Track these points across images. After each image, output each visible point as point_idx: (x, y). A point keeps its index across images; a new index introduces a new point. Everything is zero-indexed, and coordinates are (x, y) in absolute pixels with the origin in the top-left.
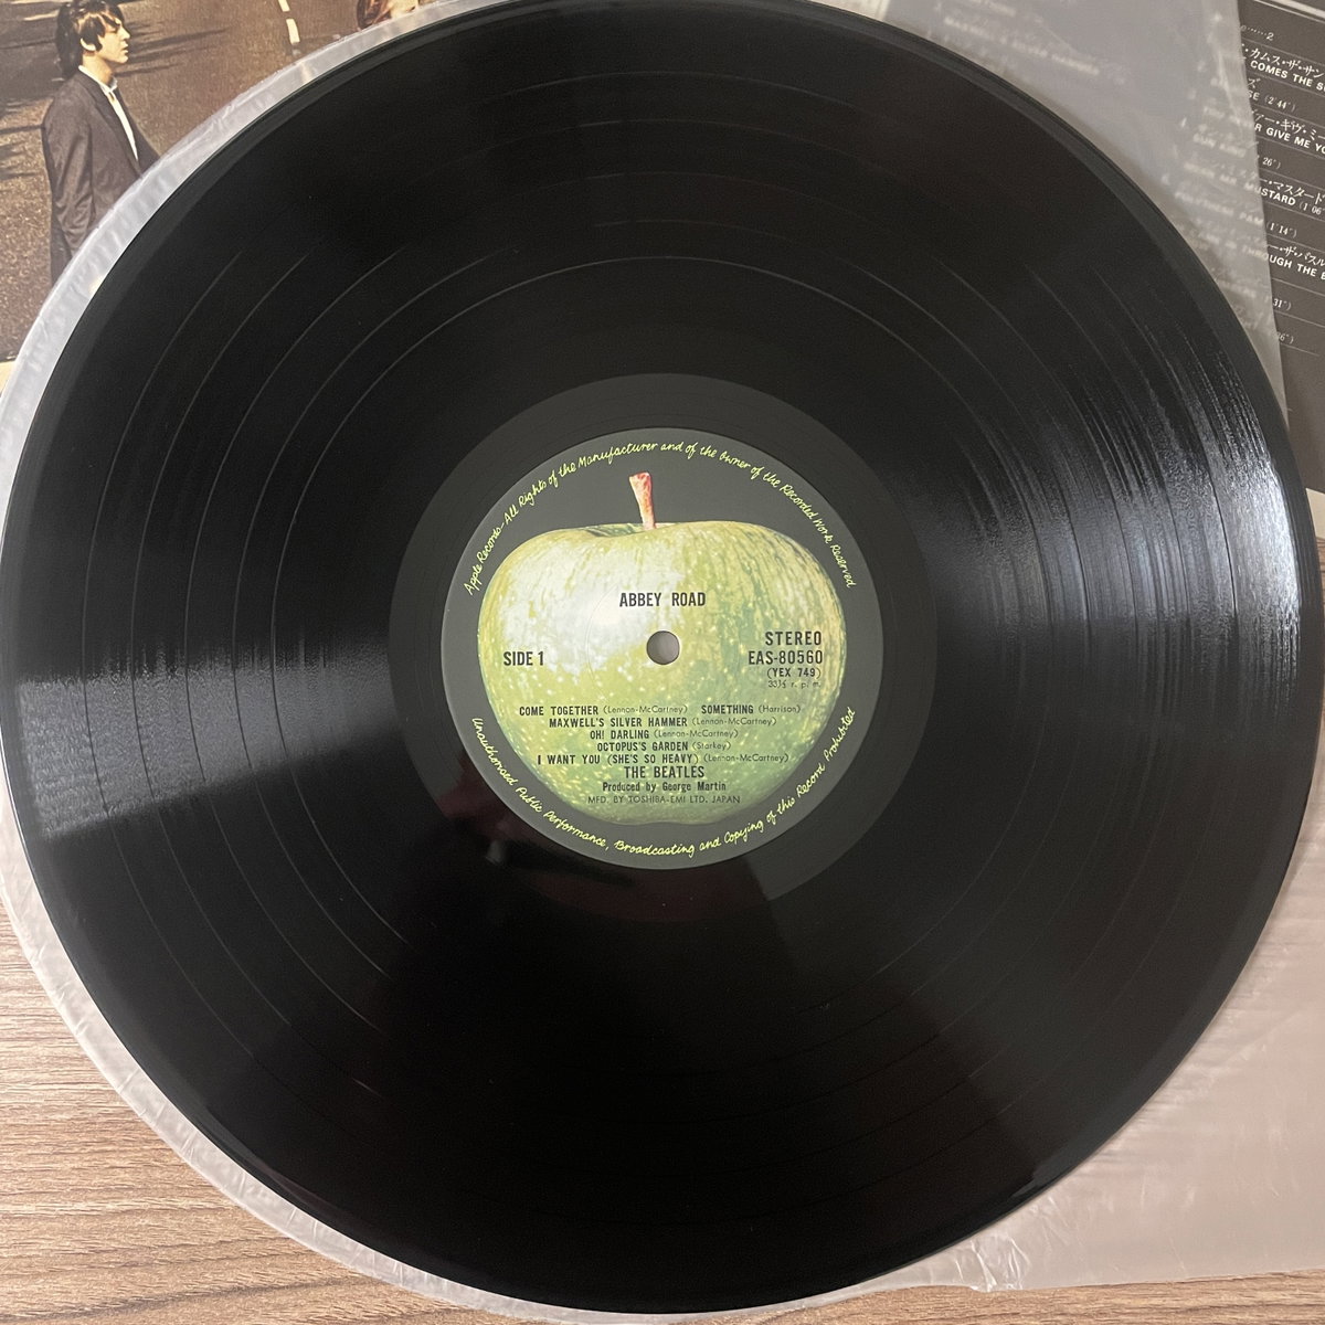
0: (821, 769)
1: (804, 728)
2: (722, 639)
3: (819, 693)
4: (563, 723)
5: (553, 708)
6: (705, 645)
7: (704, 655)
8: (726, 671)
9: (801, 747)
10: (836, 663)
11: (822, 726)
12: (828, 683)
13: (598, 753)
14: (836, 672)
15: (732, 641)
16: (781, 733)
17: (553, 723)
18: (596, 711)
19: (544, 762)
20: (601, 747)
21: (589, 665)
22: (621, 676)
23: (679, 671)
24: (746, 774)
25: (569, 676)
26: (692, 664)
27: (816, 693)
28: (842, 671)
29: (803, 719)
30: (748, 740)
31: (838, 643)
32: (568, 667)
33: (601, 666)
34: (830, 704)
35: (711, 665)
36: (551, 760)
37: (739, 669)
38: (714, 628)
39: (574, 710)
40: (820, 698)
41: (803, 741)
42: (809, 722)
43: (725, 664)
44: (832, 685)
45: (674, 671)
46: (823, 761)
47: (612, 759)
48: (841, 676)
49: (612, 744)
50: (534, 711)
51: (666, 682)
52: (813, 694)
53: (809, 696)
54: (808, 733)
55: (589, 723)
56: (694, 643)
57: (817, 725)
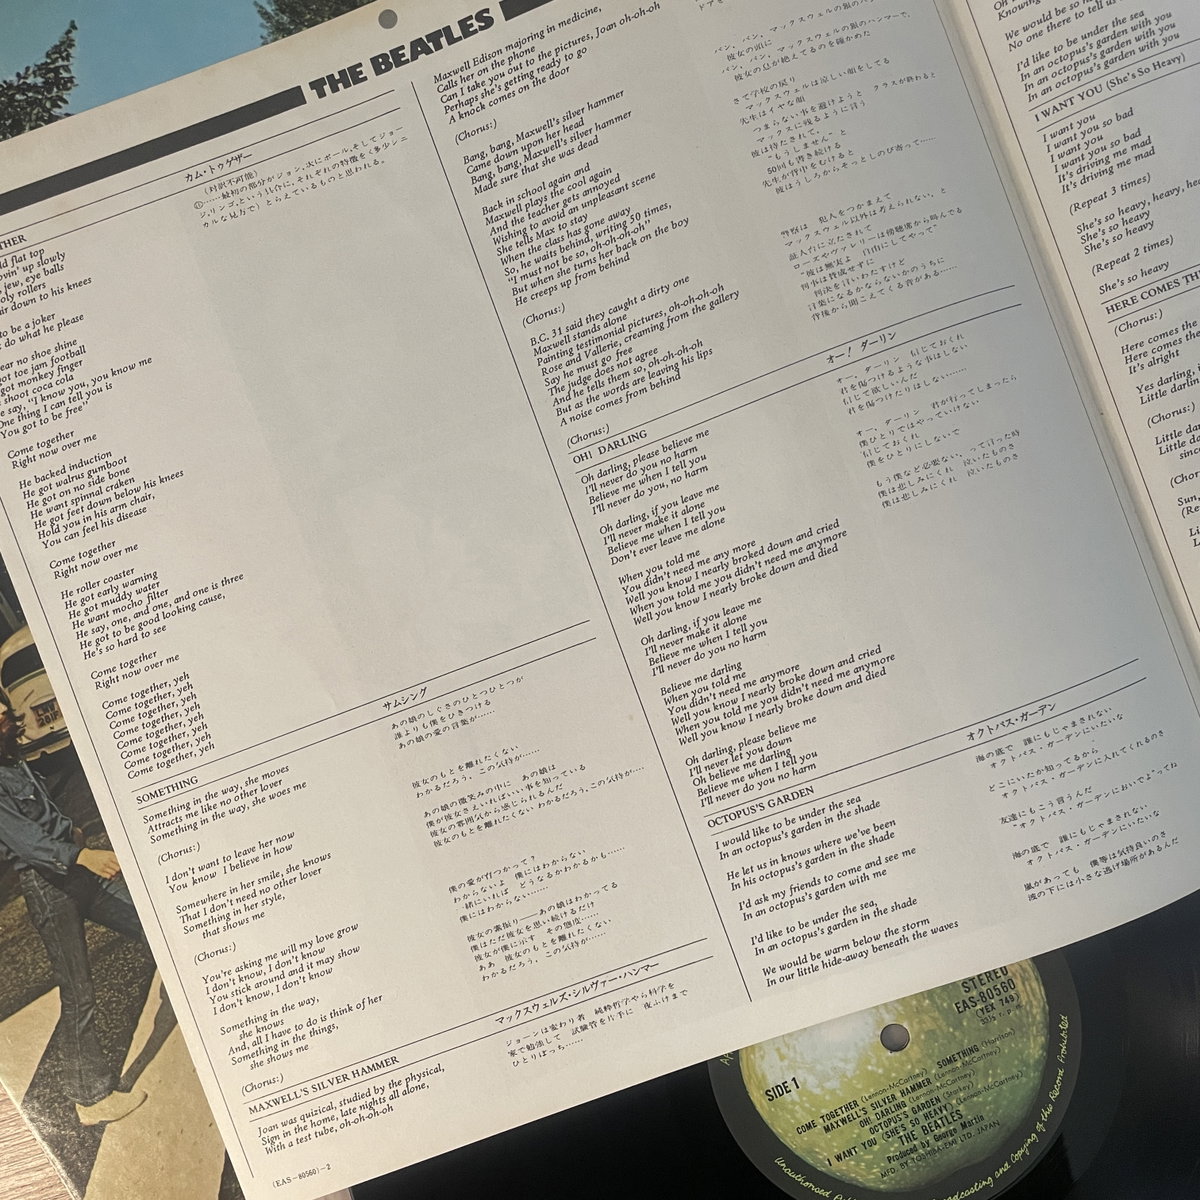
0: (1061, 1073)
1: (1032, 1046)
2: (938, 1007)
3: (1032, 1013)
4: (835, 1125)
5: (822, 1117)
6: (926, 1018)
7: (929, 1025)
8: (951, 1030)
9: (1037, 1062)
10: (1035, 984)
11: (1046, 1039)
12: (1035, 1003)
13: (872, 1137)
14: (1038, 991)
15: (945, 1005)
16: (1018, 1059)
17: (827, 1129)
18: (856, 1104)
19: (834, 1161)
20: (873, 1131)
21: (844, 1076)
22: (872, 1072)
23: (915, 1048)
24: (1005, 1103)
25: (833, 1092)
26: (923, 1037)
27: (1030, 1016)
28: (1042, 988)
29: (1029, 1039)
30: (994, 1076)
31: (1029, 969)
32: (828, 1085)
33: (854, 1072)
34: (1046, 1019)
35: (938, 1031)
36: (839, 1158)
37: (961, 1024)
38: (927, 1001)
39: (839, 1111)
40: (1034, 1017)
41: (1037, 1056)
42: (1034, 1041)
43: (948, 1025)
44: (1039, 1003)
45: (913, 1050)
46: (1061, 1066)
47: (885, 1137)
48: (1043, 993)
49: (880, 1124)
50: (809, 1127)
51: (909, 1060)
52: (1028, 1017)
53: (1025, 1020)
54: (1037, 1048)
55: (855, 1116)
56: (917, 1020)
57: (1042, 1040)
